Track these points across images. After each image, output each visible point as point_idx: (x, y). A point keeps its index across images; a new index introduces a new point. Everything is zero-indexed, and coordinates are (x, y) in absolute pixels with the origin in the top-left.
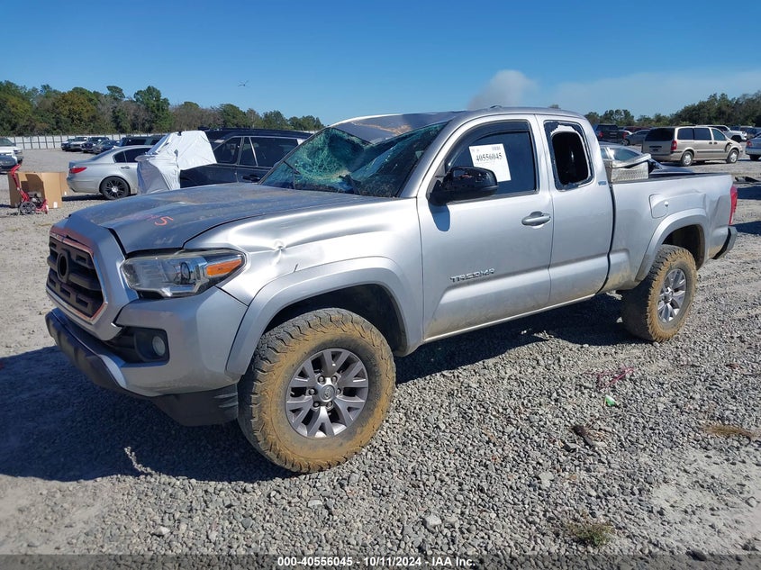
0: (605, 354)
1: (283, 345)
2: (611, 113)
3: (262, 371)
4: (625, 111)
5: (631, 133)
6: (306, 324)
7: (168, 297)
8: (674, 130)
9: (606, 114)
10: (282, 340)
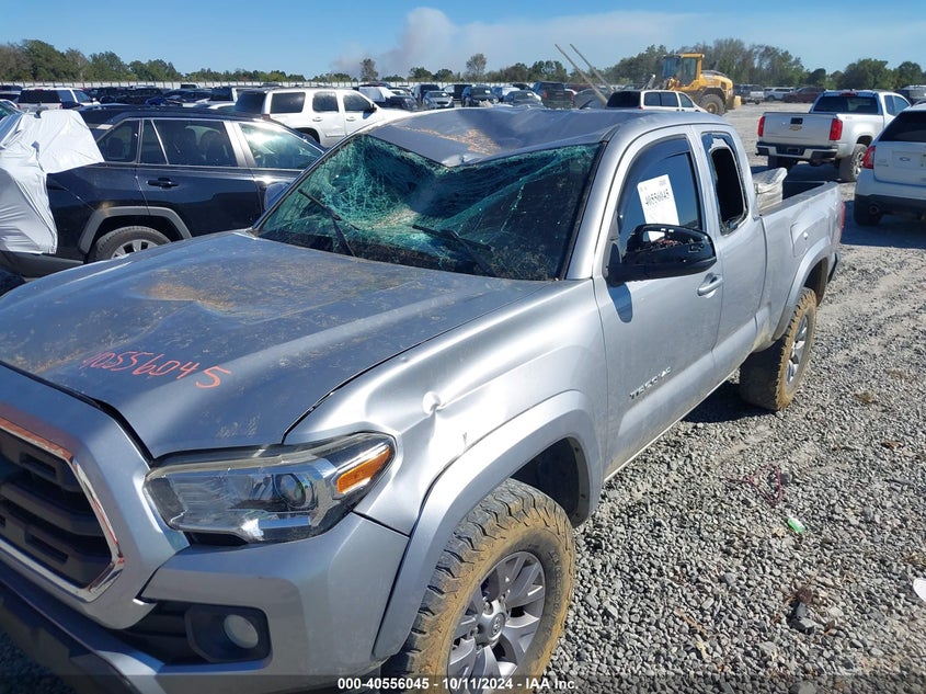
0: (732, 438)
1: (450, 578)
2: (541, 64)
3: (421, 632)
4: (557, 63)
5: (575, 93)
6: (479, 531)
7: (255, 542)
8: (639, 94)
9: (535, 66)
10: (448, 570)
